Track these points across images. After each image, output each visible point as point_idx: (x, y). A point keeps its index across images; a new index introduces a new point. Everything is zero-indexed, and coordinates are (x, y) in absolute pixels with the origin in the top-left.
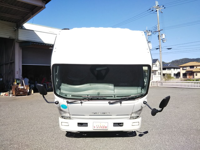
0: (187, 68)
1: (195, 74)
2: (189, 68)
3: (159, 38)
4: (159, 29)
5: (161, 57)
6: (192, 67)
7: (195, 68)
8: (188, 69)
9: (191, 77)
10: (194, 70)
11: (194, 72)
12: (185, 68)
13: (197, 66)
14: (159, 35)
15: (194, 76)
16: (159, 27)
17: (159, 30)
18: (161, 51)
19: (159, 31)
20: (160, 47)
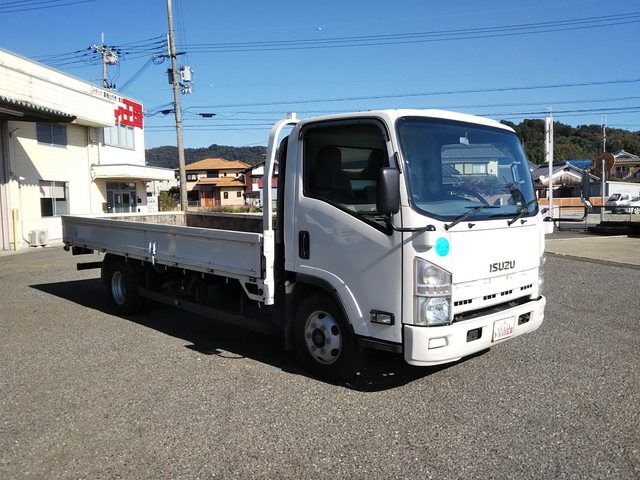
0: (199, 176)
1: (222, 193)
2: (206, 176)
3: (171, 80)
4: (174, 48)
5: (180, 138)
6: (213, 173)
7: (220, 175)
8: (203, 178)
9: (210, 203)
10: (220, 181)
11: (220, 188)
12: (194, 177)
13: (225, 171)
14: (175, 69)
15: (219, 199)
16: (173, 44)
17: (174, 52)
18: (179, 119)
19: (172, 56)
20: (178, 107)
